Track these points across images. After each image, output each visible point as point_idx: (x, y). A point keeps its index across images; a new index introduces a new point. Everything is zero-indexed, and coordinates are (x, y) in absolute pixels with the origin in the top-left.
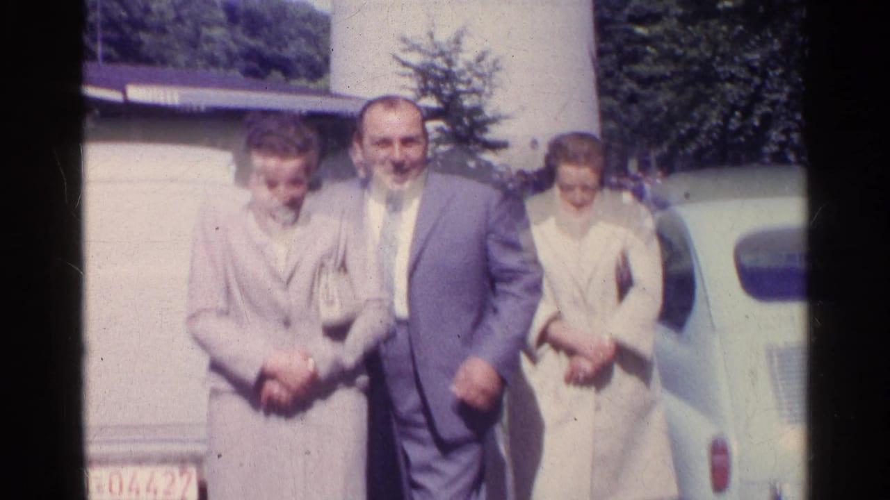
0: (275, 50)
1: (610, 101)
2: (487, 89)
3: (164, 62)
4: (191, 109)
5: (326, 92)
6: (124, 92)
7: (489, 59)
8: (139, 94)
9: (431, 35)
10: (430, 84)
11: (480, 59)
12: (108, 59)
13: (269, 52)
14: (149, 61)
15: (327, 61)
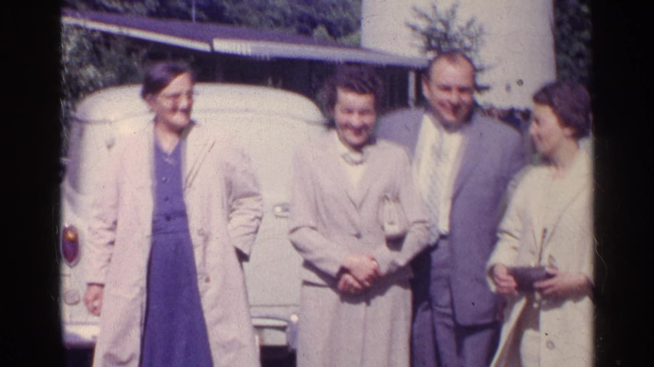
0: (322, 15)
1: (563, 58)
2: (474, 47)
3: (240, 22)
4: (260, 57)
5: (357, 46)
6: (211, 45)
7: (476, 25)
8: (223, 46)
9: (434, 7)
10: (434, 43)
11: (470, 24)
12: (199, 20)
13: (317, 16)
14: (229, 21)
15: (359, 23)
